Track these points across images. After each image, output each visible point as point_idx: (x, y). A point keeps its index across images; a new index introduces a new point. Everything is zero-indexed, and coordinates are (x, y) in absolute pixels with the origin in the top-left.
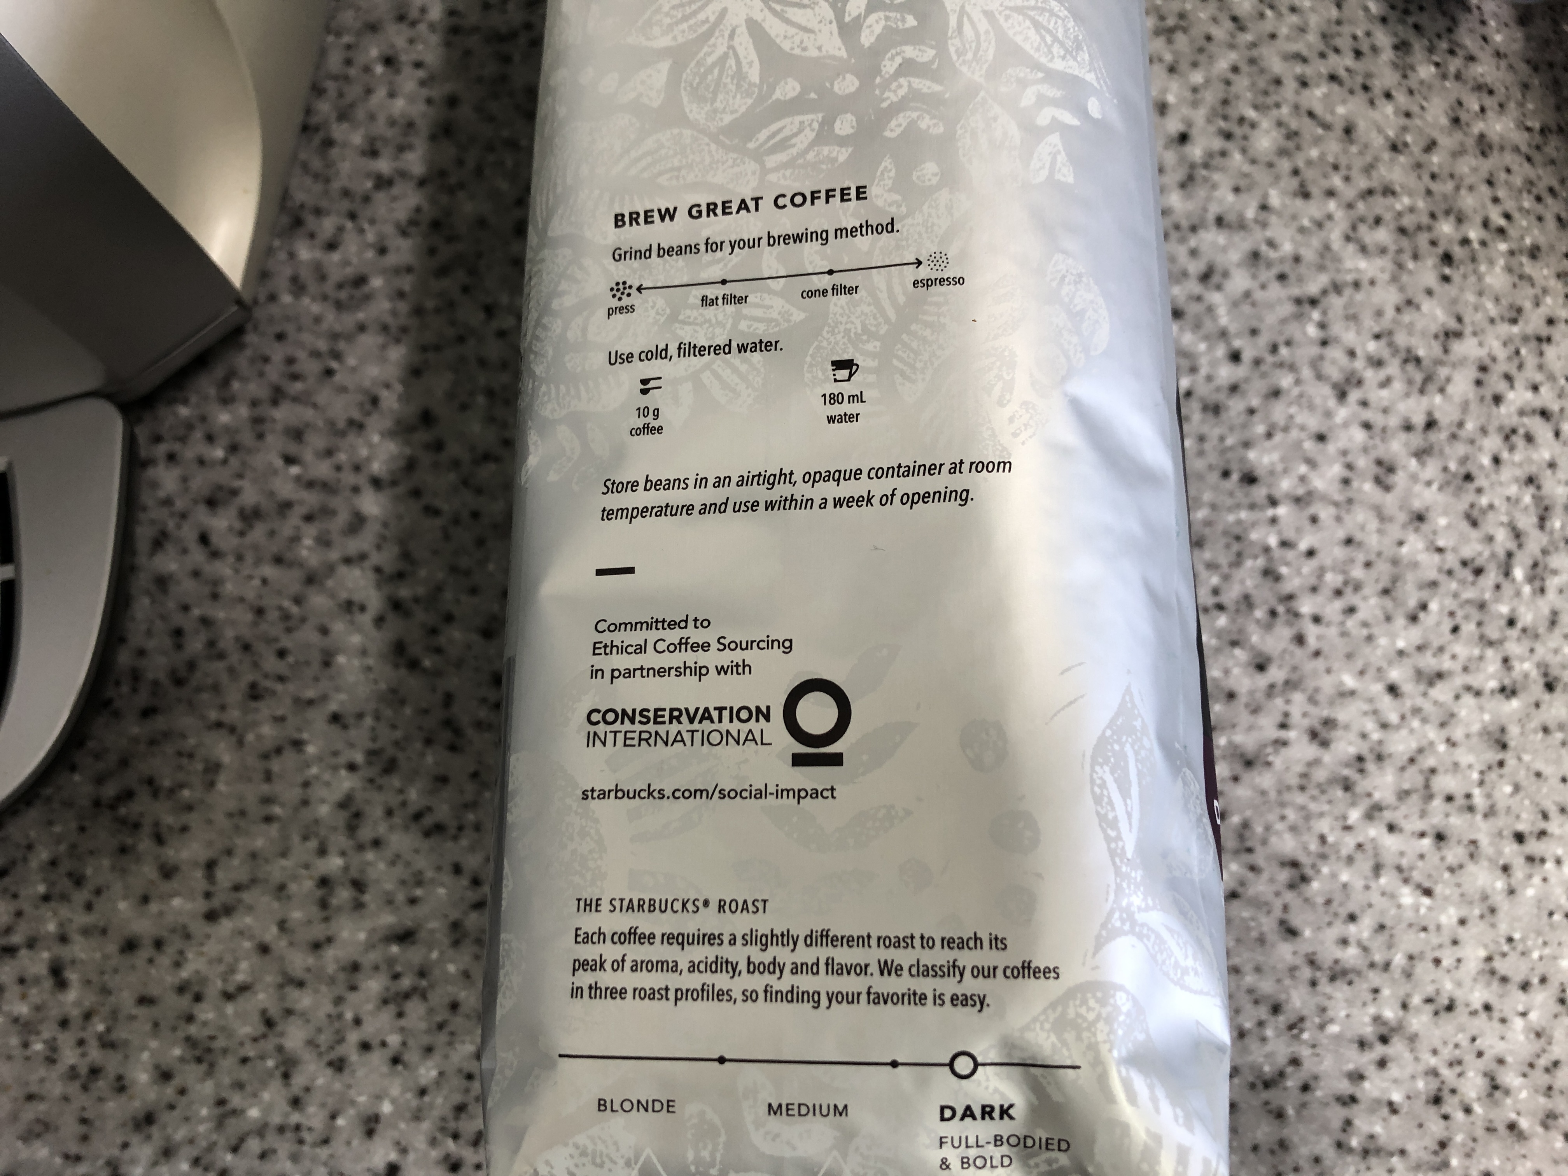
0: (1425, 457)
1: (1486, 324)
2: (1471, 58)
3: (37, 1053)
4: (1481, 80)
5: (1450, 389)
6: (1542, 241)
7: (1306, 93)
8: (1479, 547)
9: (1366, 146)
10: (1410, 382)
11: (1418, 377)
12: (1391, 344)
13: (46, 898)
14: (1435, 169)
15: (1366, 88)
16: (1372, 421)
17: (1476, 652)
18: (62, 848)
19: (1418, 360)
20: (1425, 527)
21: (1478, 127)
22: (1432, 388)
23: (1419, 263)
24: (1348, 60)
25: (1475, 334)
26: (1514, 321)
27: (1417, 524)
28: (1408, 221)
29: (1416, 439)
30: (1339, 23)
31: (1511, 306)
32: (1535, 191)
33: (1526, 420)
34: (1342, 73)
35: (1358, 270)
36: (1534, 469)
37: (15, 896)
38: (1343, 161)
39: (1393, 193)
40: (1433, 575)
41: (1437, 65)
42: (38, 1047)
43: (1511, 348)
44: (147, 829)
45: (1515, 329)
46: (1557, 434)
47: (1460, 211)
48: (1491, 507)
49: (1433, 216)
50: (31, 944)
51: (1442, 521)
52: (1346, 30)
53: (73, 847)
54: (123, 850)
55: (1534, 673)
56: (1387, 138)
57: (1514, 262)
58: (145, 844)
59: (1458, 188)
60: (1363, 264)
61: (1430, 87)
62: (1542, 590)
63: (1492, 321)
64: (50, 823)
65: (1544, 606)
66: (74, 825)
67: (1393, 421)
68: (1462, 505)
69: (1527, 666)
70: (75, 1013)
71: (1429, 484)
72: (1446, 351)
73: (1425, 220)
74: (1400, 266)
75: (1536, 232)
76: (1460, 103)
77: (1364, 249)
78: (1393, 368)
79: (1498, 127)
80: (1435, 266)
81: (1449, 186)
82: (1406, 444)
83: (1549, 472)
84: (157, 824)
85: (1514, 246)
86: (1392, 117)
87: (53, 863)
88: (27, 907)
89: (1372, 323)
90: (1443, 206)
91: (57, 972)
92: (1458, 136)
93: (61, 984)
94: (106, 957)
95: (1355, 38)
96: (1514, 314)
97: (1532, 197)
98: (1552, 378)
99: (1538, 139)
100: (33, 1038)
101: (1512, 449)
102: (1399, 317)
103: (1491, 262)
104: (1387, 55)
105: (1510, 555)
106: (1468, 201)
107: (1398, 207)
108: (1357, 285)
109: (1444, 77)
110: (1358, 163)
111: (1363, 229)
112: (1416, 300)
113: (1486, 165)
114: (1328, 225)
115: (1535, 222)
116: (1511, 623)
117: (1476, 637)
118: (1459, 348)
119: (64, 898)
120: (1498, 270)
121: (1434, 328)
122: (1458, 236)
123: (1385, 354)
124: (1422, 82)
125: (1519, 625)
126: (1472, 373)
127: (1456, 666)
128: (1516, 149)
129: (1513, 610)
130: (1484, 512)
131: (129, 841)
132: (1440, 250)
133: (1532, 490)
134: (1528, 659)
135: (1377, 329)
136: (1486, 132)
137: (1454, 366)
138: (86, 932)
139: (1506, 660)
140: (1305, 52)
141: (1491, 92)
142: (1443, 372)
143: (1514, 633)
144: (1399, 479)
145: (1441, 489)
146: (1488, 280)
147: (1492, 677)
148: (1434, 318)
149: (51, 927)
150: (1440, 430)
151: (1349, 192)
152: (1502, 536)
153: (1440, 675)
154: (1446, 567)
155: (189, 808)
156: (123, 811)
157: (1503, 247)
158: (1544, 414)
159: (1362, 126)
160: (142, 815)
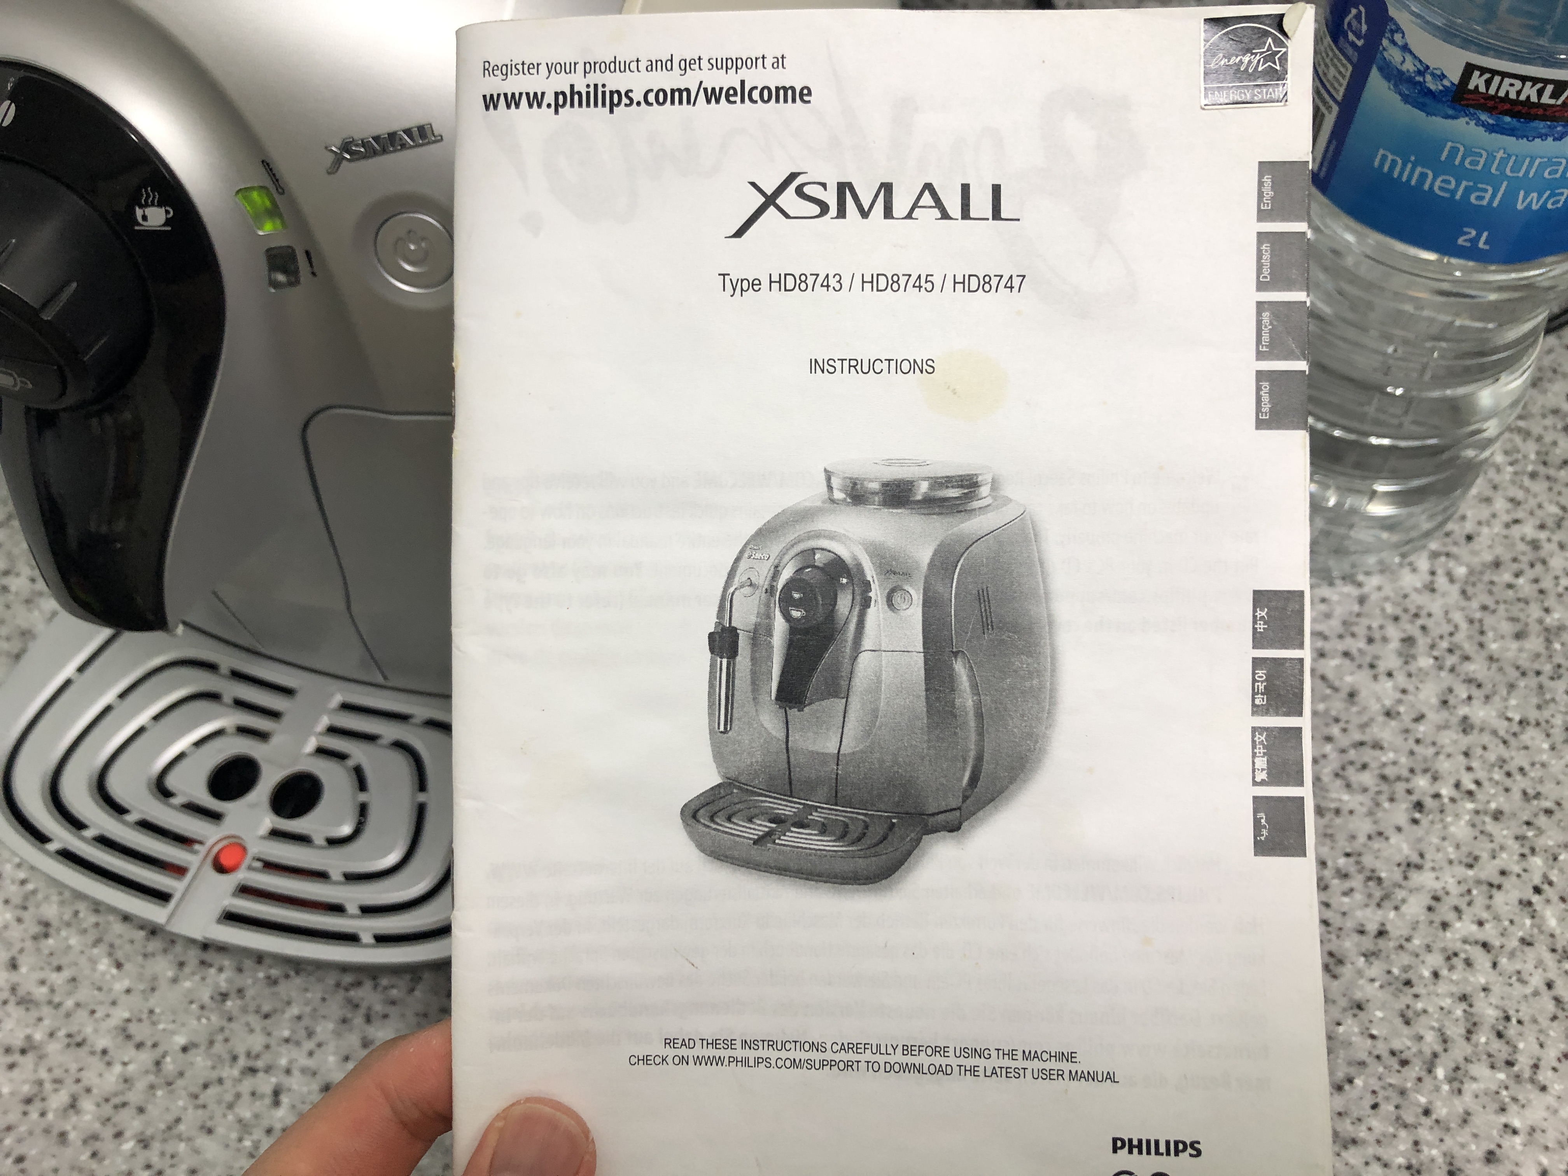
0: (1372, 959)
1: (1445, 864)
2: (1467, 658)
3: (245, 1147)
4: (1472, 676)
5: (1404, 908)
6: (1506, 808)
7: (1322, 661)
8: (1409, 1043)
9: (1365, 709)
10: (1370, 896)
11: (1378, 894)
12: (1358, 863)
13: (287, 1041)
14: (1420, 736)
15: (1372, 666)
16: (1331, 921)
17: (1391, 1130)
18: (308, 1009)
19: (1379, 880)
20: (1361, 1014)
21: (1463, 711)
22: (1387, 904)
23: (1394, 804)
24: (1362, 644)
25: (1433, 869)
26: (1470, 866)
27: (1356, 1011)
28: (1390, 771)
29: (1367, 943)
30: (1358, 615)
31: (1470, 854)
32: (1506, 768)
33: (1468, 947)
34: (1354, 651)
35: (1340, 800)
36: (1468, 990)
37: (269, 1034)
38: (1343, 717)
39: (1382, 748)
40: (1363, 1056)
41: (1436, 658)
42: (247, 1143)
43: (1464, 888)
44: (362, 1011)
45: (1470, 873)
46: (1495, 965)
47: (1437, 772)
48: (1425, 1011)
49: (1412, 771)
50: (268, 1069)
51: (1379, 1014)
52: (1364, 622)
53: (315, 1010)
54: (344, 1021)
55: (1440, 1160)
56: (1383, 706)
57: (1478, 820)
58: (358, 1020)
59: (1437, 754)
60: (1346, 797)
61: (1427, 674)
62: (1460, 1091)
63: (1451, 862)
64: (306, 990)
65: (1459, 1105)
66: (319, 995)
67: (1349, 924)
68: (1400, 1005)
69: (1434, 1152)
70: (278, 1126)
71: (1372, 980)
72: (1406, 878)
73: (1405, 773)
74: (1378, 805)
75: (1502, 799)
76: (1451, 690)
77: (1348, 786)
78: (1357, 882)
79: (1481, 714)
80: (1407, 809)
81: (1431, 751)
82: (1358, 945)
83: (1482, 994)
84: (369, 1008)
85: (1480, 807)
86: (1390, 692)
87: (299, 1018)
88: (273, 1042)
89: (1346, 844)
90: (1424, 766)
91: (276, 1093)
92: (1445, 714)
93: (276, 1103)
94: (310, 1093)
95: (1369, 628)
96: (1470, 860)
97: (1503, 771)
98: (1497, 918)
99: (1516, 728)
100: (246, 1136)
101: (1451, 968)
102: (1370, 843)
103: (1457, 816)
104: (1394, 645)
105: (1435, 1055)
106: (1444, 765)
107: (1384, 759)
108: (1337, 812)
109: (1441, 668)
110: (1356, 720)
111: (1351, 772)
112: (1386, 834)
113: (1465, 741)
114: (1322, 762)
115: (1503, 793)
116: (1427, 1112)
117: (1394, 1118)
118: (1416, 878)
119: (298, 1044)
120: (1462, 823)
121: (1398, 858)
122: (1432, 791)
123: (1352, 869)
124: (1420, 670)
125: (1434, 1117)
126: (1427, 901)
127: (1371, 1138)
128: (1495, 733)
129: (1430, 1103)
130: (1418, 1014)
131: (349, 1015)
132: (1414, 798)
133: (1464, 1005)
134: (1437, 1147)
135: (1348, 850)
136: (1470, 715)
137: (1411, 891)
138: (304, 1071)
139: (1416, 1143)
140: (1327, 633)
141: (1479, 686)
142: (1400, 894)
143: (1427, 1122)
144: (1346, 971)
145: (1381, 987)
146: (1453, 829)
147: (1402, 1154)
148: (1400, 850)
149: (283, 1062)
150: (1390, 940)
151: (1344, 741)
152: (1430, 1037)
153: (1354, 1142)
154: (1376, 1053)
155: (393, 1003)
156: (352, 993)
157: (1470, 806)
158: (1485, 945)
159: (1363, 694)
160: (363, 999)
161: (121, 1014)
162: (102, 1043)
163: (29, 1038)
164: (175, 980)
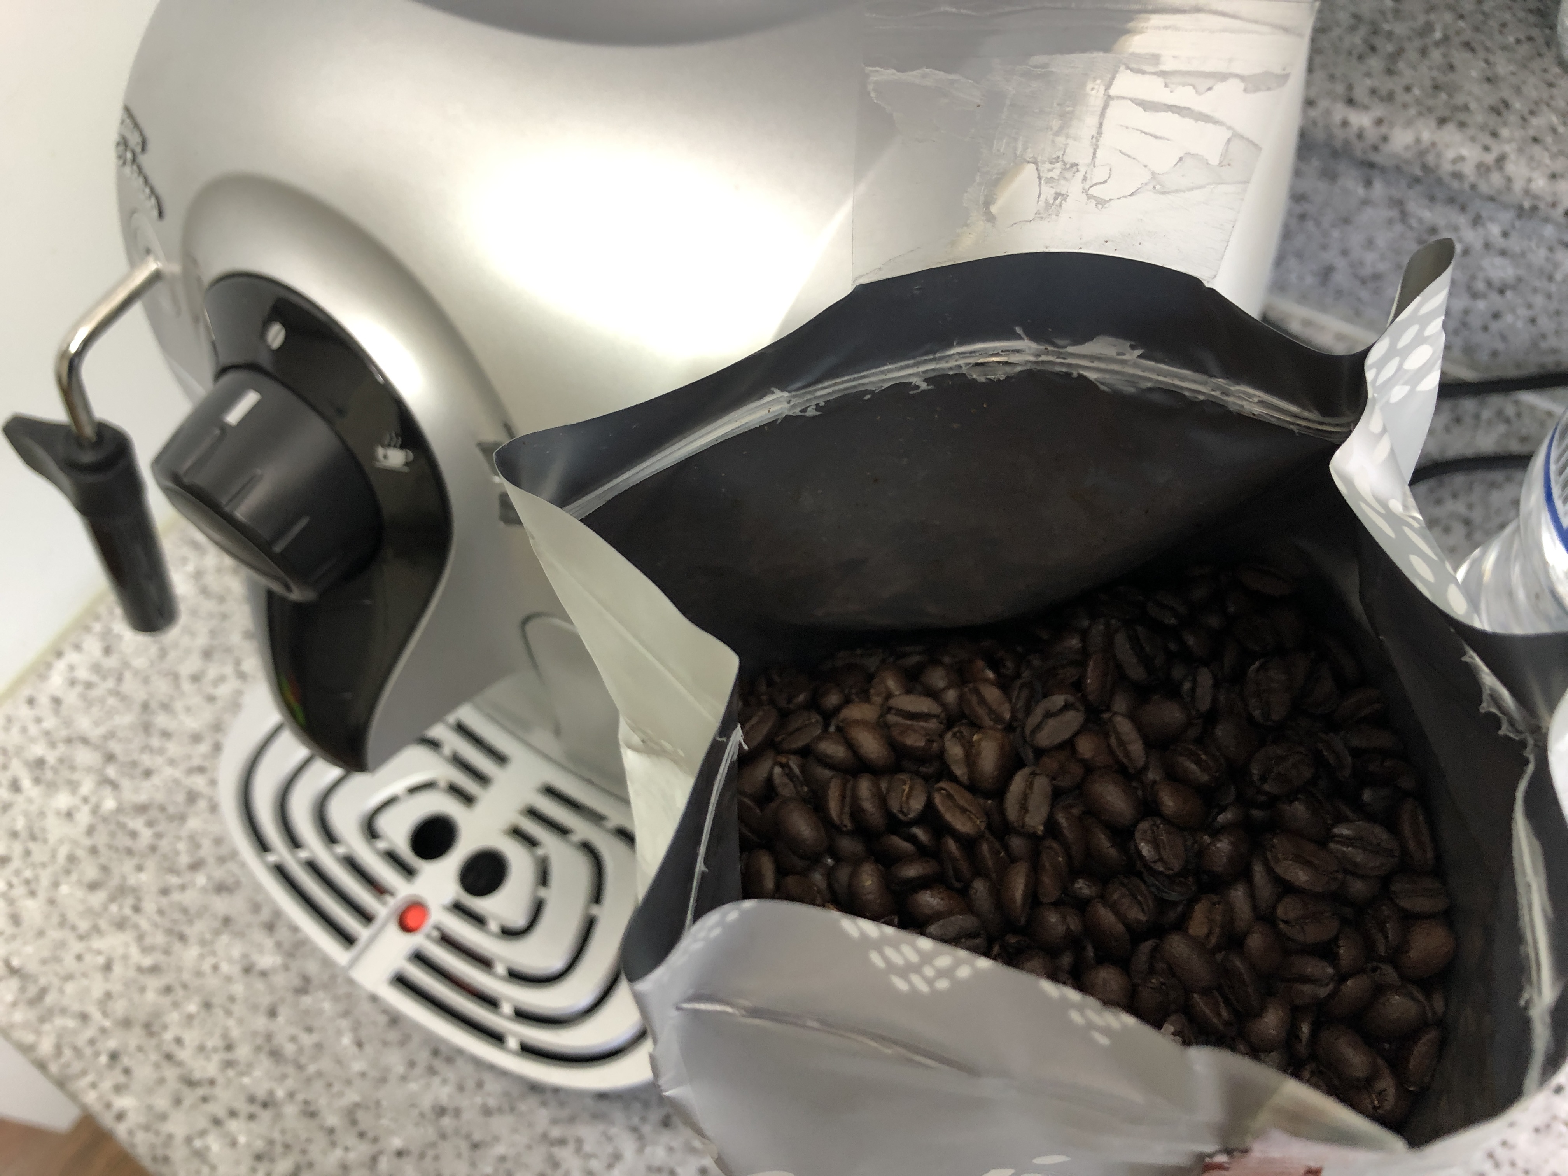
161: (352, 1096)
162: (332, 1120)
163: (271, 1093)
164: (404, 1079)
